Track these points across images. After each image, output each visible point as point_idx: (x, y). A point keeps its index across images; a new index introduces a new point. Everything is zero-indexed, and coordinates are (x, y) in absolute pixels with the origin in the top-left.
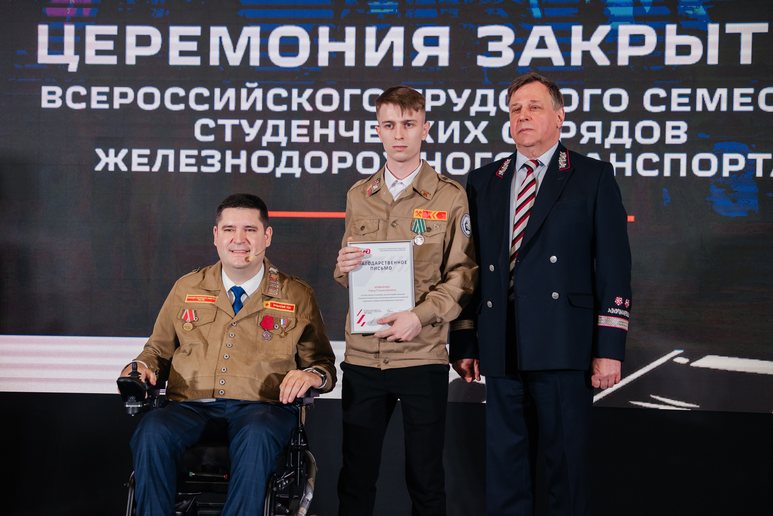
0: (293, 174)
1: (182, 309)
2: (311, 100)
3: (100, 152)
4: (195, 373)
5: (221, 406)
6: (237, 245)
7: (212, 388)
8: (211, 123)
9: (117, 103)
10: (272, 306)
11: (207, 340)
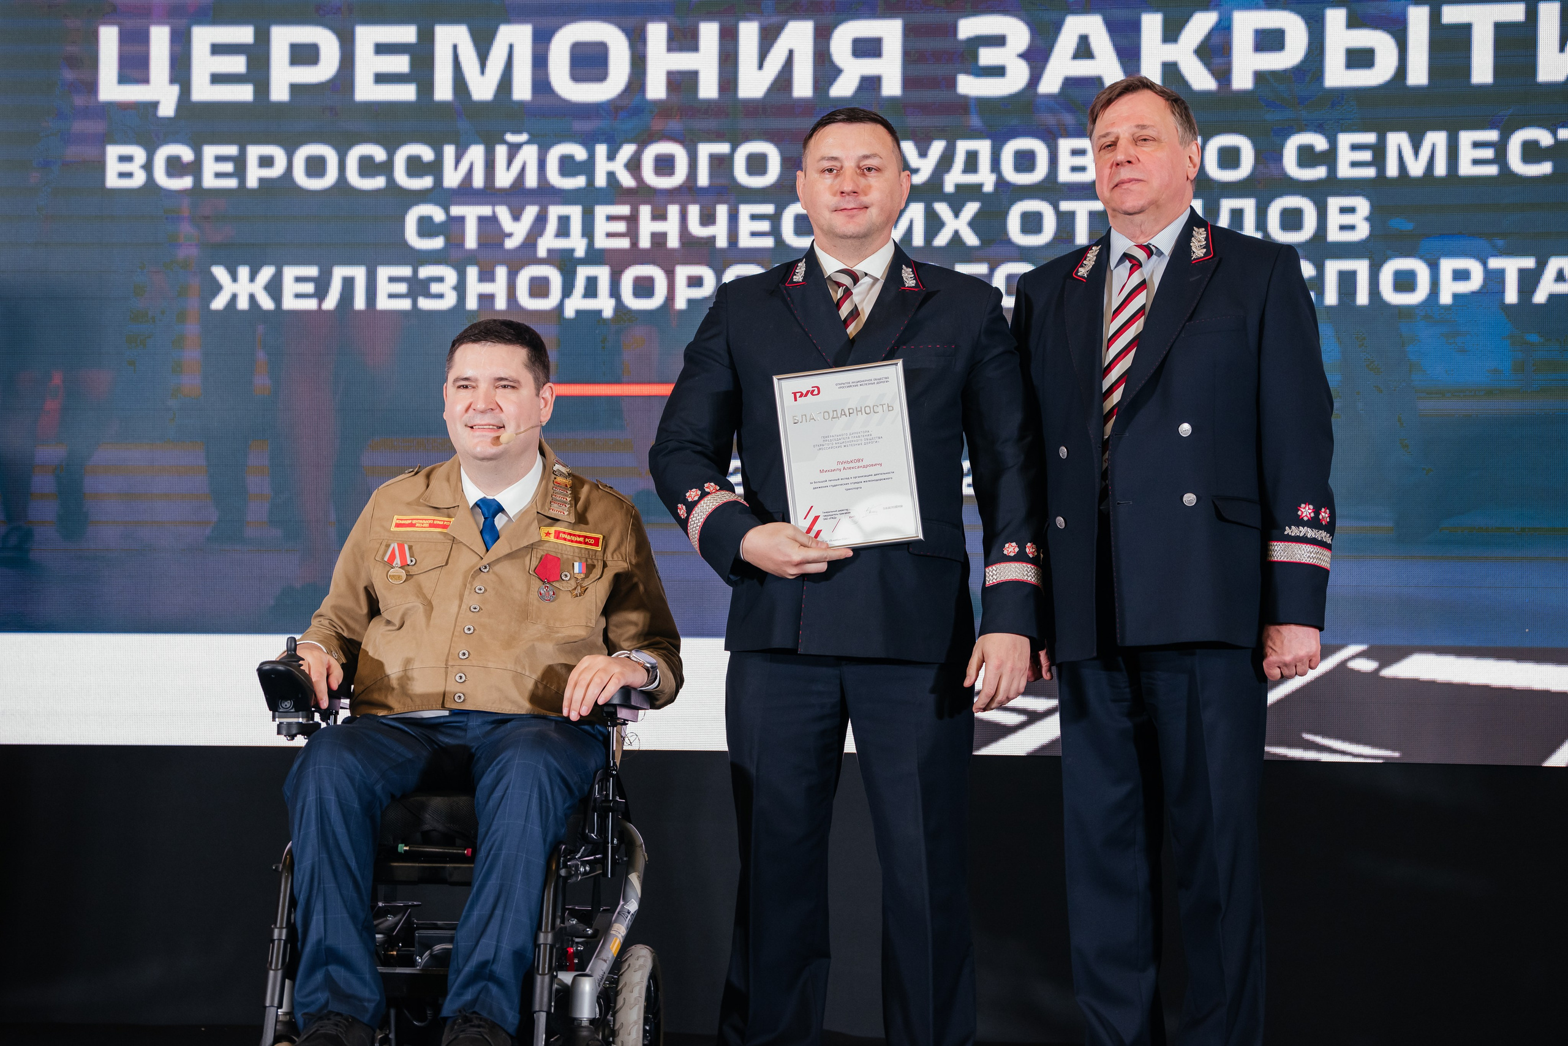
0: (600, 312)
1: (384, 544)
2: (634, 166)
3: (220, 273)
4: (408, 662)
5: (458, 723)
6: (479, 416)
7: (441, 689)
8: (438, 214)
9: (254, 175)
10: (557, 537)
11: (432, 600)
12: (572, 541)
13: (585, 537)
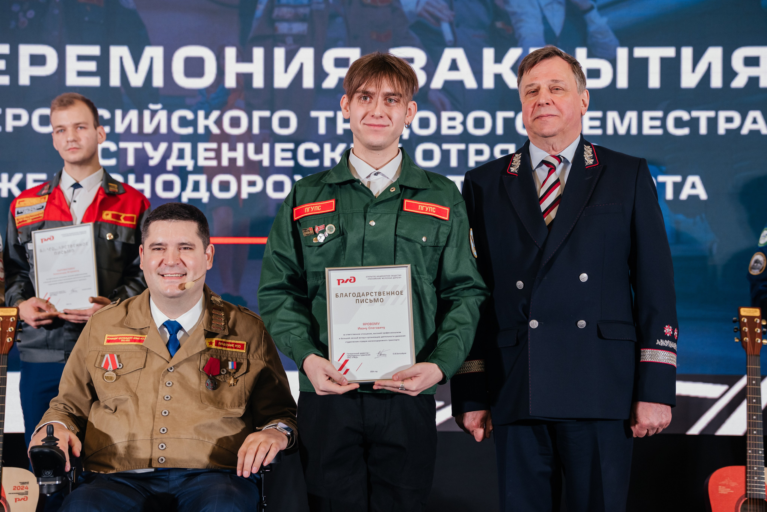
5: (163, 477)
6: (169, 268)
10: (217, 344)
11: (136, 393)
12: (227, 347)
13: (235, 344)
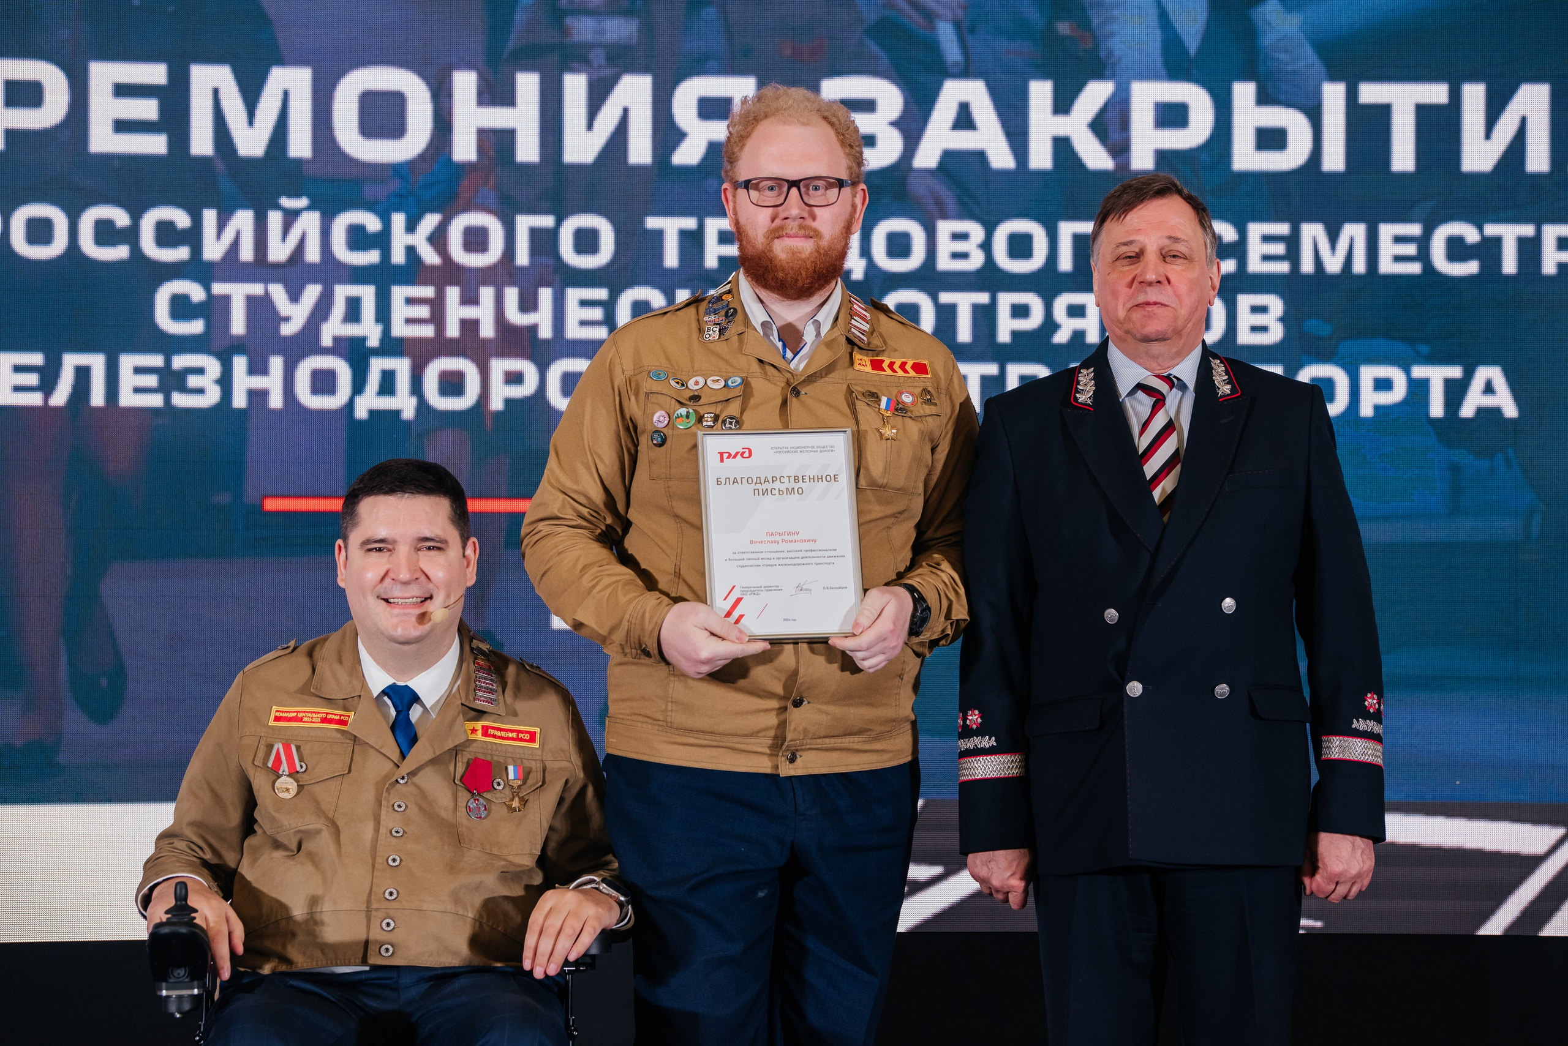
0: (397, 413)
1: (262, 743)
2: (438, 240)
4: (314, 901)
5: (385, 982)
6: (399, 587)
8: (196, 292)
10: (485, 733)
11: (335, 820)
12: (504, 738)
